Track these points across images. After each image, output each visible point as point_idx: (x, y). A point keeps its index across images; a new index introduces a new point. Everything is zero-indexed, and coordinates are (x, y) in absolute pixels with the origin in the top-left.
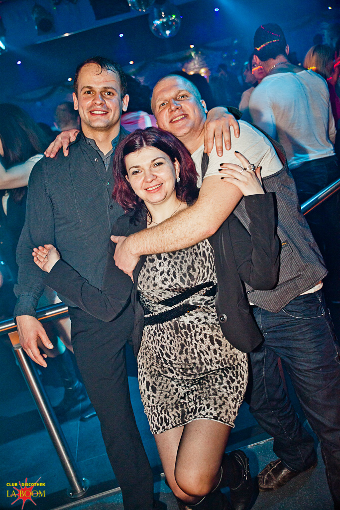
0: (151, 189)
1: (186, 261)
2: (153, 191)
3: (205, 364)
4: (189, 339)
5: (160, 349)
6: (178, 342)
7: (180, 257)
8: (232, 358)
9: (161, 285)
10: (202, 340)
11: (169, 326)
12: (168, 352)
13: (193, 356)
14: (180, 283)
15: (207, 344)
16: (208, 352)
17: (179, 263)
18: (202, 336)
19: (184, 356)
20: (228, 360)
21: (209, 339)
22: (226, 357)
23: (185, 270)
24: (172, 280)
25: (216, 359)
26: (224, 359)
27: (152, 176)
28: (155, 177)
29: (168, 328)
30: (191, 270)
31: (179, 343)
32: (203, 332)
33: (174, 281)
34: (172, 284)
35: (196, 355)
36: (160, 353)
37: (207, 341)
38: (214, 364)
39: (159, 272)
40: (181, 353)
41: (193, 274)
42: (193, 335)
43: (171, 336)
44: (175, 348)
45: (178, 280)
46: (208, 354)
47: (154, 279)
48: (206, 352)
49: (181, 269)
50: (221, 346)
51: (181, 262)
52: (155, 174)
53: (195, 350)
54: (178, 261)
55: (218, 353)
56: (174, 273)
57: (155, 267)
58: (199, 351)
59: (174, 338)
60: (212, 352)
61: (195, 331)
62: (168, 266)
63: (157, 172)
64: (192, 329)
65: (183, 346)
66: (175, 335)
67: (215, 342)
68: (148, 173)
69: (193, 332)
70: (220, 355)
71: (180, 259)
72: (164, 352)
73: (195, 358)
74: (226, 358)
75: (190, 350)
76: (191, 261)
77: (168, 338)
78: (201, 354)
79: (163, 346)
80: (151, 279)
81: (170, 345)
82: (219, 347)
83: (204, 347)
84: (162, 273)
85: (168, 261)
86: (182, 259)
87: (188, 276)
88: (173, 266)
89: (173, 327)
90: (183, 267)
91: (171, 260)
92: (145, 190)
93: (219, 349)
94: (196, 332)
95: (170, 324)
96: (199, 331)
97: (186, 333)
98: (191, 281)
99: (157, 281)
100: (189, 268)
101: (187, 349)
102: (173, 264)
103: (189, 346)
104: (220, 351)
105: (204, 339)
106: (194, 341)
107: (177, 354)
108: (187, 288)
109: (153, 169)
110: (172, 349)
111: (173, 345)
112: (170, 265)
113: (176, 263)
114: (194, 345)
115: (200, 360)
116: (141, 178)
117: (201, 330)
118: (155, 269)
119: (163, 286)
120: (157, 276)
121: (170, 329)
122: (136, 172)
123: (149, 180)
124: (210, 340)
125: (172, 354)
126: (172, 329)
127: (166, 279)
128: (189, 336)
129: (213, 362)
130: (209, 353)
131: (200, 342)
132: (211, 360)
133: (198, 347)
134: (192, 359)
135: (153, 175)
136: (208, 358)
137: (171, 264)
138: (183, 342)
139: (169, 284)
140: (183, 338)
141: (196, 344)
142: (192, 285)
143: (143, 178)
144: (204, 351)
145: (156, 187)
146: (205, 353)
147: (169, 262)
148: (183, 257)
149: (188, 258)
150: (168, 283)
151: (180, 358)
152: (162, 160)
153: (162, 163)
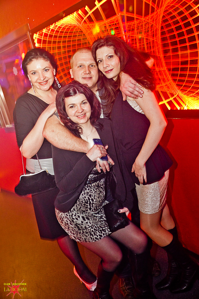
0: (80, 116)
2: (81, 118)
5: (88, 197)
12: (93, 198)
31: (98, 193)
36: (88, 200)
43: (95, 189)
52: (83, 108)
59: (97, 190)
68: (79, 107)
72: (90, 198)
79: (90, 196)
81: (94, 194)
92: (76, 117)
95: (96, 184)
97: (101, 187)
101: (100, 195)
107: (97, 198)
109: (82, 105)
110: (95, 196)
116: (75, 110)
122: (72, 107)
123: (81, 111)
126: (96, 186)
135: (82, 109)
138: (100, 192)
145: (83, 115)
151: (98, 200)
152: (86, 101)
153: (86, 103)
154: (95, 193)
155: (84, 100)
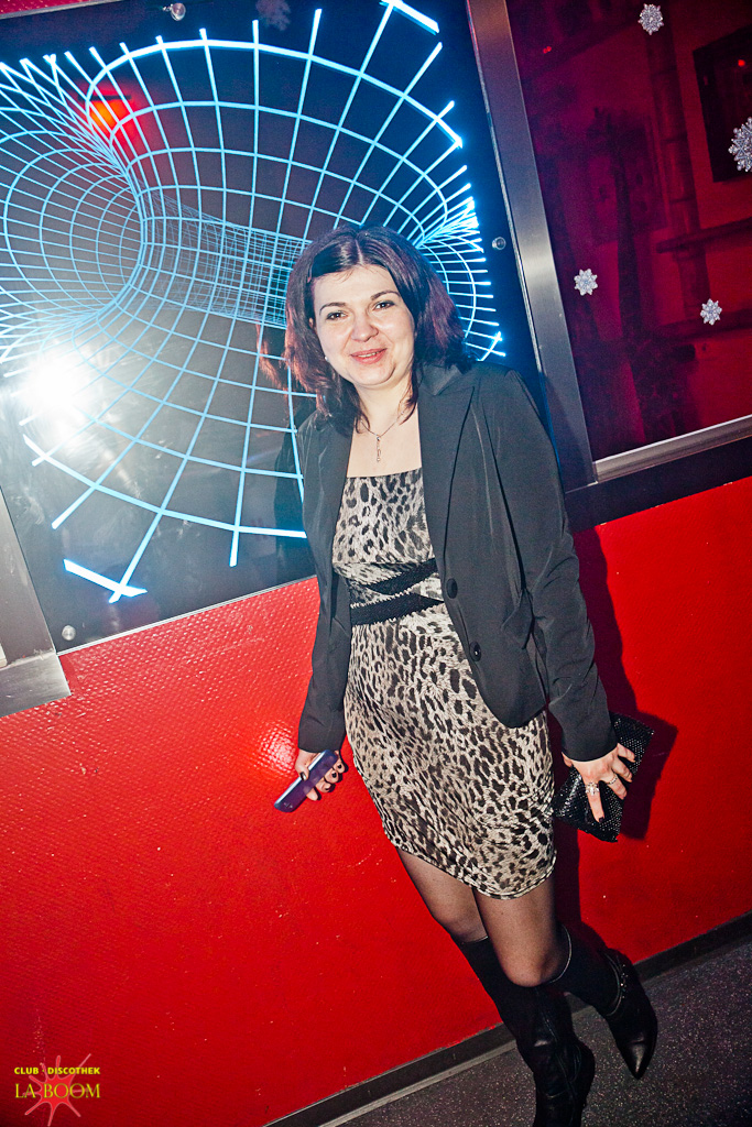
0: (364, 355)
1: (407, 508)
3: (437, 729)
4: (409, 668)
5: (360, 676)
6: (387, 670)
7: (400, 497)
8: (497, 729)
9: (362, 554)
10: (433, 675)
11: (378, 632)
12: (371, 684)
13: (412, 704)
14: (396, 553)
15: (444, 687)
16: (442, 703)
17: (395, 510)
18: (436, 667)
19: (395, 701)
20: (488, 730)
21: (449, 677)
22: (484, 723)
23: (403, 526)
24: (381, 545)
25: (460, 722)
26: (478, 728)
27: (368, 328)
28: (375, 332)
29: (377, 637)
30: (416, 526)
31: (390, 672)
32: (440, 659)
33: (384, 548)
34: (381, 553)
35: (418, 705)
36: (360, 684)
37: (445, 681)
38: (455, 732)
39: (360, 528)
40: (391, 692)
41: (419, 534)
42: (418, 661)
43: (378, 654)
44: (382, 679)
45: (390, 547)
46: (442, 708)
47: (351, 542)
48: (439, 703)
49: (398, 523)
50: (474, 698)
51: (399, 509)
52: (377, 325)
53: (416, 693)
54: (394, 506)
55: (465, 711)
56: (385, 530)
57: (356, 517)
58: (423, 698)
59: (383, 659)
60: (452, 706)
61: (424, 653)
62: (377, 515)
63: (379, 321)
64: (418, 648)
65: (395, 680)
66: (386, 653)
67: (462, 688)
68: (361, 320)
69: (419, 654)
70: (470, 718)
71: (399, 503)
72: (365, 683)
73: (415, 710)
74: (483, 726)
75: (406, 692)
76: (417, 508)
77: (373, 658)
78: (428, 705)
79: (364, 672)
80: (346, 540)
81: (374, 671)
82: (468, 699)
83: (436, 692)
84: (365, 530)
85: (378, 504)
86: (403, 503)
87: (409, 539)
88: (384, 517)
89: (385, 635)
90: (402, 519)
91: (384, 503)
92: (350, 357)
93: (468, 702)
94: (425, 656)
95: (380, 628)
96: (432, 655)
97: (405, 652)
98: (416, 550)
99: (356, 546)
100: (410, 523)
101: (402, 689)
102: (385, 512)
103: (407, 684)
104: (469, 707)
105: (438, 674)
106: (418, 675)
107: (385, 692)
108: (410, 564)
109: (373, 313)
110: (377, 680)
111: (380, 674)
112: (380, 515)
113: (390, 510)
114: (416, 682)
115: (426, 715)
116: (345, 330)
117: (436, 652)
118: (355, 521)
119: (365, 555)
120: (357, 535)
121: (379, 639)
122: (335, 314)
123: (363, 336)
124: (451, 680)
125: (376, 690)
126: (382, 640)
127: (370, 543)
128: (409, 662)
129: (454, 728)
130: (445, 706)
131: (429, 678)
132: (449, 723)
133: (424, 688)
134: (410, 709)
135: (372, 327)
136: (444, 716)
137: (381, 511)
138: (396, 671)
139: (376, 553)
140: (398, 664)
141: (420, 682)
142: (420, 557)
143: (349, 330)
144: (434, 701)
146: (436, 704)
147: (380, 507)
148: (405, 498)
149: (413, 501)
150: (374, 551)
151: (389, 702)
152: (393, 297)
153: (392, 304)
154: (377, 671)
155: (383, 293)
